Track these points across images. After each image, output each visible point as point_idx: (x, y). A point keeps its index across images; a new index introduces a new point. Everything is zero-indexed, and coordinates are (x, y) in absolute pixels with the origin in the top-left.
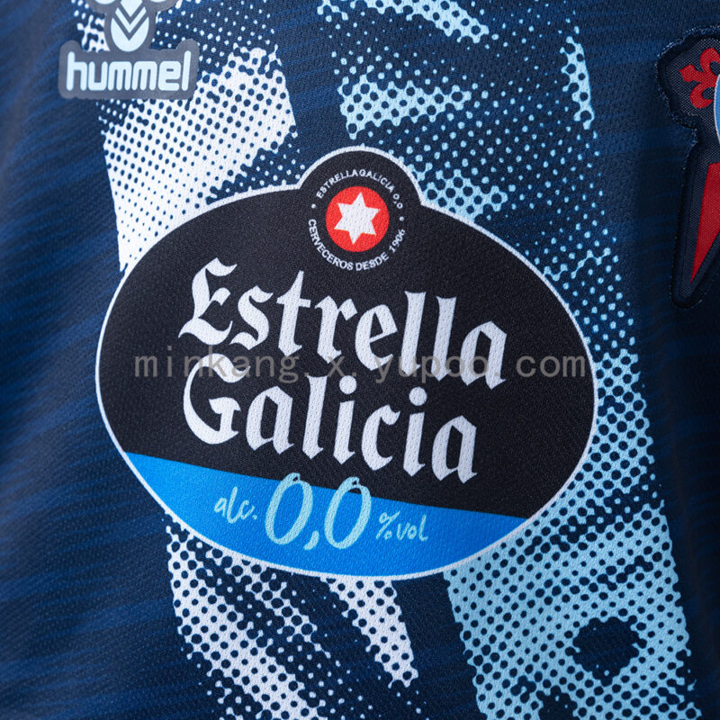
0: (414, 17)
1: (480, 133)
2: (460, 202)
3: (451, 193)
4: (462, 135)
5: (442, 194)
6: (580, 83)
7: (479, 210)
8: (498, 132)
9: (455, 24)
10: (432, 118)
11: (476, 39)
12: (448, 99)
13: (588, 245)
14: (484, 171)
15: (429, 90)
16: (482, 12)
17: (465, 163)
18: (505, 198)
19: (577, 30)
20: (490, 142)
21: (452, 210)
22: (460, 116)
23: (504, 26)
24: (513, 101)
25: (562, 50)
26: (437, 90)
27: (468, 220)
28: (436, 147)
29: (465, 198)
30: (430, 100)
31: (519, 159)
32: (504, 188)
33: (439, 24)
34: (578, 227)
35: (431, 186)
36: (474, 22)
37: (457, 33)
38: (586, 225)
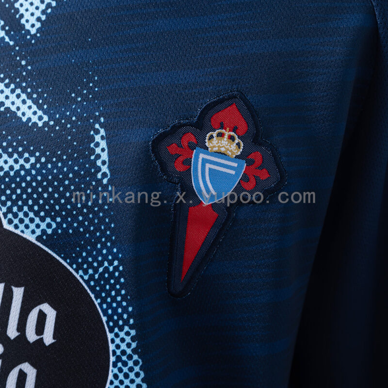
0: (6, 109)
1: (39, 184)
2: (27, 227)
3: (21, 221)
4: (29, 184)
5: (16, 221)
6: (102, 154)
7: (38, 232)
8: (50, 184)
9: (29, 114)
10: (12, 173)
11: (40, 124)
12: (21, 161)
13: (105, 258)
14: (42, 208)
15: (10, 155)
16: (45, 107)
17: (30, 202)
18: (54, 225)
19: (102, 120)
20: (45, 190)
21: (22, 232)
22: (28, 172)
23: (58, 116)
24: (60, 165)
25: (92, 133)
26: (16, 156)
27: (32, 238)
28: (14, 191)
29: (30, 225)
30: (11, 162)
31: (63, 201)
32: (53, 219)
33: (19, 114)
34: (99, 246)
35: (10, 216)
36: (40, 113)
37: (29, 119)
38: (104, 245)
